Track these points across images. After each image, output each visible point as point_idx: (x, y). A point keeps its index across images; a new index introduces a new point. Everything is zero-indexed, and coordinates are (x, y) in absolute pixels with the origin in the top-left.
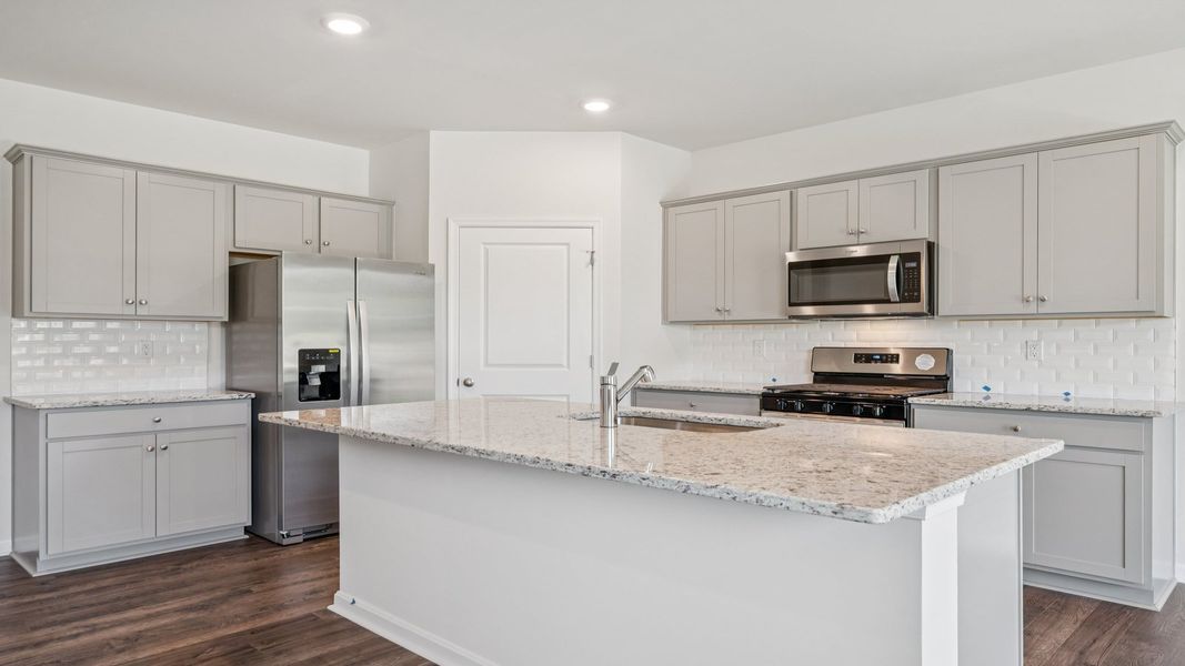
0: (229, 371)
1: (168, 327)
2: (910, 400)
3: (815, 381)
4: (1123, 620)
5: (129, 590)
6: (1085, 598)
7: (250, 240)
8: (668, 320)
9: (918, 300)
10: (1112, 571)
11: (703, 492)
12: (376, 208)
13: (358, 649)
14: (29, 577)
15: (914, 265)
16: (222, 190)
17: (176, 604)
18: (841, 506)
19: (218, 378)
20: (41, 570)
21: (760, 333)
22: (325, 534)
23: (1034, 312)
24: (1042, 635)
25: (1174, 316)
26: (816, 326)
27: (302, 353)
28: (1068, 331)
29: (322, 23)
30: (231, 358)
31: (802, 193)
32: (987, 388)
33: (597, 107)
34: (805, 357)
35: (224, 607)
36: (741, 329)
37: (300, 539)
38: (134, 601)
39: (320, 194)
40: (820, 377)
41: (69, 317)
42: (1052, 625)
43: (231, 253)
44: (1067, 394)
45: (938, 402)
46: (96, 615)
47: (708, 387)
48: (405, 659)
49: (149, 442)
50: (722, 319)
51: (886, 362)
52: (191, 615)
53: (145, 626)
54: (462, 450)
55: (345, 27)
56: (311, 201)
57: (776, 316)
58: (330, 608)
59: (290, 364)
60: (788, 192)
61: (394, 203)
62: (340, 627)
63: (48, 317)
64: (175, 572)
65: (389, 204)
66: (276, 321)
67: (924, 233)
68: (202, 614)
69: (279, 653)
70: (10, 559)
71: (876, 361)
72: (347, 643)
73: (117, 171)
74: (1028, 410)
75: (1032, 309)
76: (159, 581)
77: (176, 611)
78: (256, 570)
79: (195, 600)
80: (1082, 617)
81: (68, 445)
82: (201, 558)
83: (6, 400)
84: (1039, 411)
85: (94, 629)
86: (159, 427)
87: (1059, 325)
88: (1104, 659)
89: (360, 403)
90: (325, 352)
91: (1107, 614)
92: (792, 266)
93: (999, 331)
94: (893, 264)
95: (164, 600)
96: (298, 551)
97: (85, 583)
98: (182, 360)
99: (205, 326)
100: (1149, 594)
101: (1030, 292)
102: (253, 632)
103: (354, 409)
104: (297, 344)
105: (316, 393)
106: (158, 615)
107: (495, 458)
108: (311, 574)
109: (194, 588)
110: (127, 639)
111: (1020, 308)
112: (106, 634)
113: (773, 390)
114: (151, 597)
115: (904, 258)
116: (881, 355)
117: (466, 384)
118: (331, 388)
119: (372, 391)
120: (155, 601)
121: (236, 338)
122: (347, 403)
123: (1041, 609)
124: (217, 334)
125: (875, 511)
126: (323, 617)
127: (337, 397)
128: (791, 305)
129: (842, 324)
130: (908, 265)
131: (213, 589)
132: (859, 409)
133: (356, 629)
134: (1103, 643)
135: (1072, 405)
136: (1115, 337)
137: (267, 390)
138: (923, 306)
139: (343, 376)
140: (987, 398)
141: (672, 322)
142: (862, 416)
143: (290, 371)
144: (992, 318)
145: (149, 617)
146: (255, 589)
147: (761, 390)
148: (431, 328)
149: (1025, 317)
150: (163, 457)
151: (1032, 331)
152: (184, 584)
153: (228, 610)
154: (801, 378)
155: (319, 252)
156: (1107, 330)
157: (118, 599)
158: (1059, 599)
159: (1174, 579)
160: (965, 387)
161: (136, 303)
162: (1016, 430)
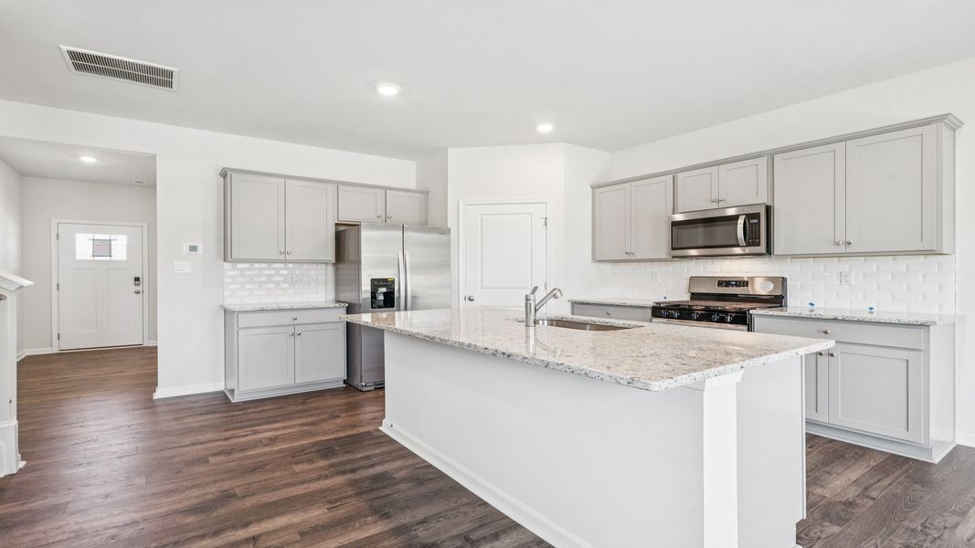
0: (337, 291)
1: (305, 266)
2: (751, 312)
3: (691, 299)
4: (905, 467)
5: (278, 412)
6: (878, 451)
7: (347, 216)
8: (596, 260)
9: (759, 244)
10: (897, 432)
11: (556, 367)
12: (418, 195)
13: (390, 453)
14: (230, 402)
15: (756, 221)
16: (331, 188)
17: (299, 421)
18: (632, 379)
19: (331, 296)
20: (236, 399)
21: (656, 267)
22: (380, 387)
23: (844, 252)
24: (838, 474)
25: (954, 253)
26: (693, 263)
27: (373, 280)
28: (872, 264)
29: (375, 89)
30: (338, 283)
31: (680, 176)
32: (812, 304)
33: (545, 128)
34: (686, 283)
35: (324, 424)
36: (643, 265)
37: (372, 388)
38: (278, 419)
39: (386, 189)
40: (694, 296)
41: (252, 261)
42: (849, 467)
43: (336, 224)
44: (871, 309)
45: (771, 313)
46: (258, 425)
47: (618, 302)
48: (415, 461)
49: (291, 330)
50: (629, 260)
51: (739, 286)
52: (306, 428)
53: (281, 432)
54: (433, 338)
55: (388, 91)
56: (381, 192)
57: (664, 257)
58: (380, 428)
59: (366, 287)
60: (672, 176)
61: (429, 192)
62: (383, 440)
63: (243, 261)
64: (303, 403)
65: (425, 193)
66: (359, 262)
67: (764, 199)
68: (311, 428)
69: (345, 453)
70: (223, 392)
71: (733, 285)
72: (385, 449)
73: (275, 180)
74: (835, 319)
75: (842, 249)
76: (294, 408)
77: (299, 425)
78: (347, 404)
79: (309, 420)
80: (873, 463)
81: (249, 331)
82: (318, 396)
83: (221, 307)
84: (843, 320)
85: (255, 432)
86: (296, 322)
87: (865, 261)
88: (883, 494)
89: (406, 309)
90: (386, 280)
91: (894, 463)
92: (675, 224)
93: (820, 265)
94: (741, 221)
95: (293, 419)
96: (370, 395)
97: (257, 407)
98: (312, 285)
99: (324, 266)
100: (929, 451)
101: (840, 237)
102: (336, 439)
103: (403, 313)
104: (369, 275)
105: (382, 303)
106: (289, 427)
107: (449, 343)
108: (374, 408)
109: (310, 413)
110: (271, 439)
111: (833, 250)
112: (261, 436)
113: (660, 304)
114: (288, 416)
115: (750, 216)
116: (736, 282)
117: (470, 299)
118: (389, 301)
119: (413, 303)
120: (289, 419)
121: (340, 272)
122: (399, 310)
123: (843, 456)
124: (331, 269)
125: (652, 383)
126: (376, 433)
127: (393, 306)
128: (673, 249)
129: (710, 261)
130: (752, 221)
131: (320, 414)
132: (716, 317)
133: (392, 441)
134: (885, 483)
135: (873, 317)
136: (908, 268)
137: (354, 302)
138: (762, 248)
139: (396, 294)
140: (812, 311)
141: (599, 261)
142: (718, 322)
143: (366, 292)
144: (815, 256)
145: (284, 428)
146: (342, 415)
147: (651, 304)
148: (449, 266)
149: (840, 256)
150: (298, 339)
151: (845, 265)
152: (306, 411)
153: (326, 426)
154: (682, 296)
155: (385, 223)
156: (902, 263)
157: (271, 417)
158: (858, 451)
159: (954, 441)
160: (795, 303)
161: (285, 253)
162: (826, 333)
